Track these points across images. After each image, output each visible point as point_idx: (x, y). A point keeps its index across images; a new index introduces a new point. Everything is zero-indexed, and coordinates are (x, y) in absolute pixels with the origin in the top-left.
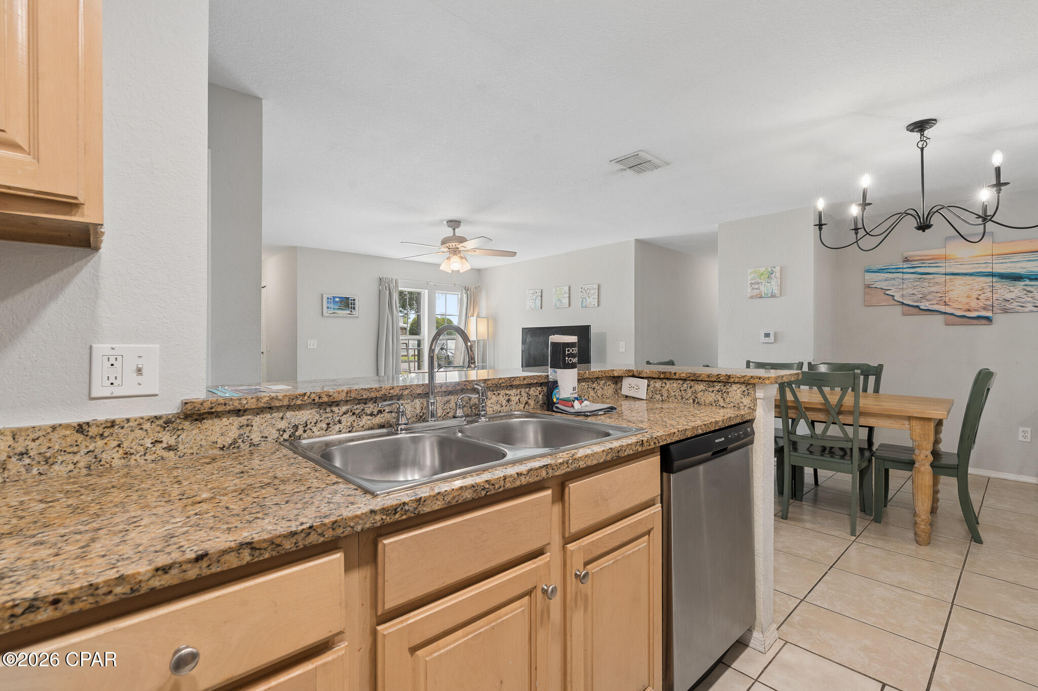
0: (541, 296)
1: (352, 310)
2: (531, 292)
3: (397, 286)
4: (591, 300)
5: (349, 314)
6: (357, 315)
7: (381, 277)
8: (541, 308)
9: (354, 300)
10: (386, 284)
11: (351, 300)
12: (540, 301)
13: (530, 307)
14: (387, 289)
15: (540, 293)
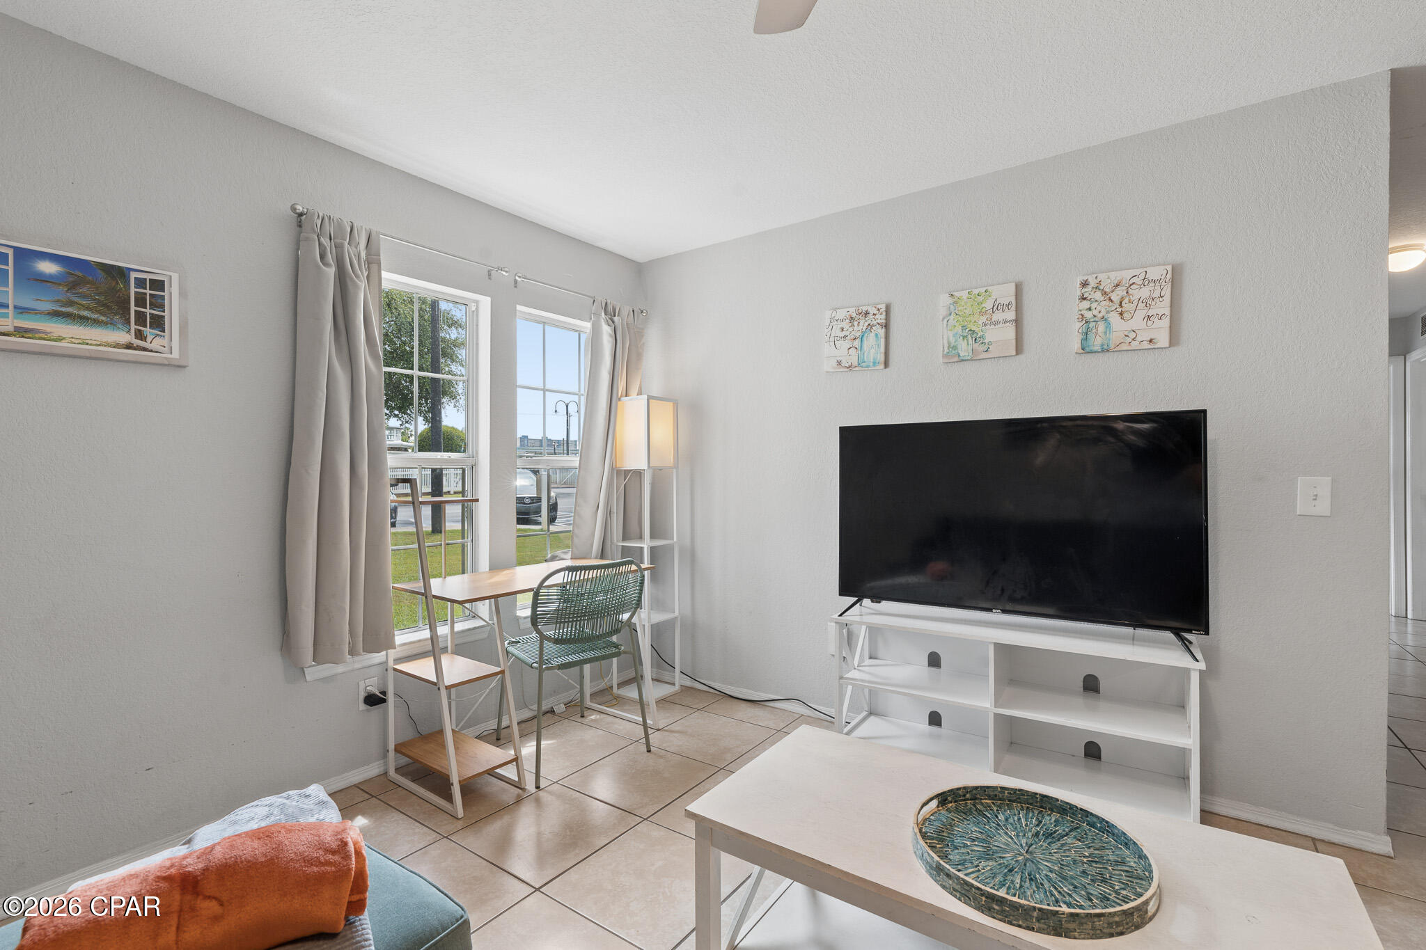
0: (886, 326)
1: (147, 331)
2: (842, 314)
3: (373, 262)
4: (1137, 322)
5: (129, 346)
6: (176, 354)
7: (300, 208)
8: (886, 364)
9: (158, 285)
10: (326, 241)
11: (141, 283)
12: (882, 341)
13: (839, 363)
14: (330, 259)
15: (883, 316)
